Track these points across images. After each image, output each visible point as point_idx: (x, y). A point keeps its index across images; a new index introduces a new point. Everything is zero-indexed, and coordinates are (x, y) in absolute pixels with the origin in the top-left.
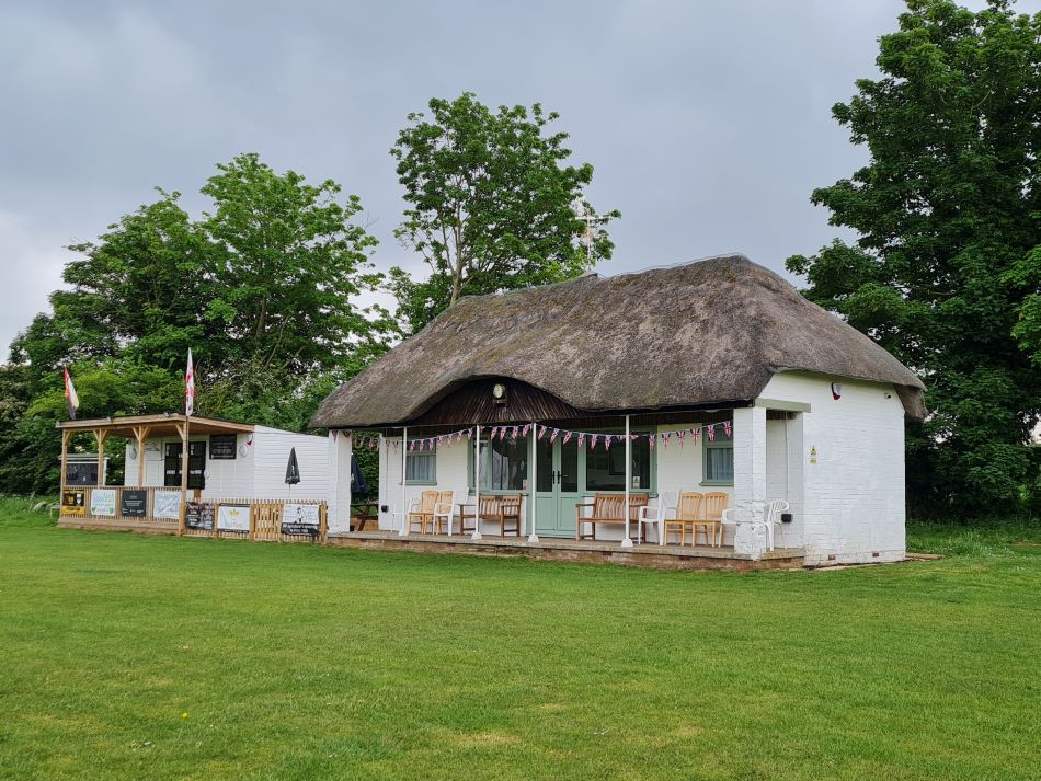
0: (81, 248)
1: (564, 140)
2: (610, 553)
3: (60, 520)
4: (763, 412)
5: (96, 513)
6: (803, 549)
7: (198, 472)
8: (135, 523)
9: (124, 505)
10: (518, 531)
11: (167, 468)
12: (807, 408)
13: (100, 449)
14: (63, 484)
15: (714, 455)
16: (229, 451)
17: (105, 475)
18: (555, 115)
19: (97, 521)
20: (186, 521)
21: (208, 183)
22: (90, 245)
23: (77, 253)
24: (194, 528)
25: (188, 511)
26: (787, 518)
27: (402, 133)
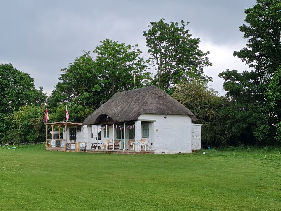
0: (64, 70)
1: (188, 32)
2: (122, 152)
3: (46, 148)
4: (141, 122)
5: (52, 146)
6: (154, 151)
7: (75, 136)
8: (58, 149)
9: (57, 144)
10: (119, 148)
11: (70, 135)
12: (155, 121)
13: (59, 130)
14: (47, 139)
15: (145, 131)
16: (80, 130)
17: (60, 137)
18: (188, 23)
19: (52, 148)
20: (66, 148)
21: (96, 49)
22: (66, 69)
23: (62, 71)
24: (67, 149)
25: (66, 145)
26: (151, 144)
27: (144, 32)
